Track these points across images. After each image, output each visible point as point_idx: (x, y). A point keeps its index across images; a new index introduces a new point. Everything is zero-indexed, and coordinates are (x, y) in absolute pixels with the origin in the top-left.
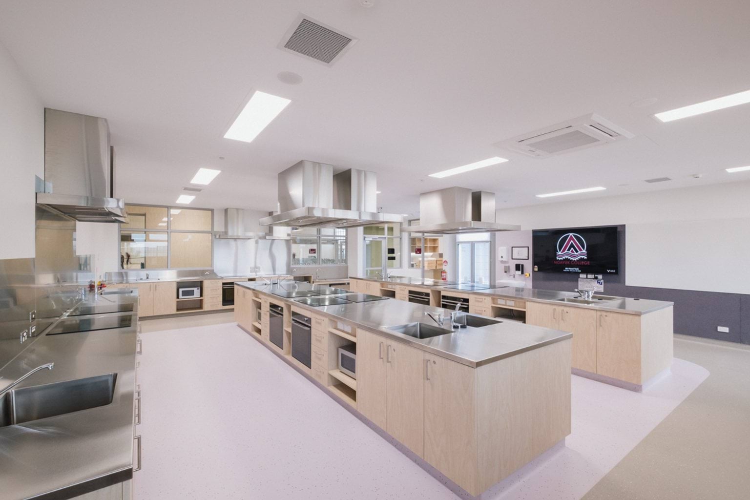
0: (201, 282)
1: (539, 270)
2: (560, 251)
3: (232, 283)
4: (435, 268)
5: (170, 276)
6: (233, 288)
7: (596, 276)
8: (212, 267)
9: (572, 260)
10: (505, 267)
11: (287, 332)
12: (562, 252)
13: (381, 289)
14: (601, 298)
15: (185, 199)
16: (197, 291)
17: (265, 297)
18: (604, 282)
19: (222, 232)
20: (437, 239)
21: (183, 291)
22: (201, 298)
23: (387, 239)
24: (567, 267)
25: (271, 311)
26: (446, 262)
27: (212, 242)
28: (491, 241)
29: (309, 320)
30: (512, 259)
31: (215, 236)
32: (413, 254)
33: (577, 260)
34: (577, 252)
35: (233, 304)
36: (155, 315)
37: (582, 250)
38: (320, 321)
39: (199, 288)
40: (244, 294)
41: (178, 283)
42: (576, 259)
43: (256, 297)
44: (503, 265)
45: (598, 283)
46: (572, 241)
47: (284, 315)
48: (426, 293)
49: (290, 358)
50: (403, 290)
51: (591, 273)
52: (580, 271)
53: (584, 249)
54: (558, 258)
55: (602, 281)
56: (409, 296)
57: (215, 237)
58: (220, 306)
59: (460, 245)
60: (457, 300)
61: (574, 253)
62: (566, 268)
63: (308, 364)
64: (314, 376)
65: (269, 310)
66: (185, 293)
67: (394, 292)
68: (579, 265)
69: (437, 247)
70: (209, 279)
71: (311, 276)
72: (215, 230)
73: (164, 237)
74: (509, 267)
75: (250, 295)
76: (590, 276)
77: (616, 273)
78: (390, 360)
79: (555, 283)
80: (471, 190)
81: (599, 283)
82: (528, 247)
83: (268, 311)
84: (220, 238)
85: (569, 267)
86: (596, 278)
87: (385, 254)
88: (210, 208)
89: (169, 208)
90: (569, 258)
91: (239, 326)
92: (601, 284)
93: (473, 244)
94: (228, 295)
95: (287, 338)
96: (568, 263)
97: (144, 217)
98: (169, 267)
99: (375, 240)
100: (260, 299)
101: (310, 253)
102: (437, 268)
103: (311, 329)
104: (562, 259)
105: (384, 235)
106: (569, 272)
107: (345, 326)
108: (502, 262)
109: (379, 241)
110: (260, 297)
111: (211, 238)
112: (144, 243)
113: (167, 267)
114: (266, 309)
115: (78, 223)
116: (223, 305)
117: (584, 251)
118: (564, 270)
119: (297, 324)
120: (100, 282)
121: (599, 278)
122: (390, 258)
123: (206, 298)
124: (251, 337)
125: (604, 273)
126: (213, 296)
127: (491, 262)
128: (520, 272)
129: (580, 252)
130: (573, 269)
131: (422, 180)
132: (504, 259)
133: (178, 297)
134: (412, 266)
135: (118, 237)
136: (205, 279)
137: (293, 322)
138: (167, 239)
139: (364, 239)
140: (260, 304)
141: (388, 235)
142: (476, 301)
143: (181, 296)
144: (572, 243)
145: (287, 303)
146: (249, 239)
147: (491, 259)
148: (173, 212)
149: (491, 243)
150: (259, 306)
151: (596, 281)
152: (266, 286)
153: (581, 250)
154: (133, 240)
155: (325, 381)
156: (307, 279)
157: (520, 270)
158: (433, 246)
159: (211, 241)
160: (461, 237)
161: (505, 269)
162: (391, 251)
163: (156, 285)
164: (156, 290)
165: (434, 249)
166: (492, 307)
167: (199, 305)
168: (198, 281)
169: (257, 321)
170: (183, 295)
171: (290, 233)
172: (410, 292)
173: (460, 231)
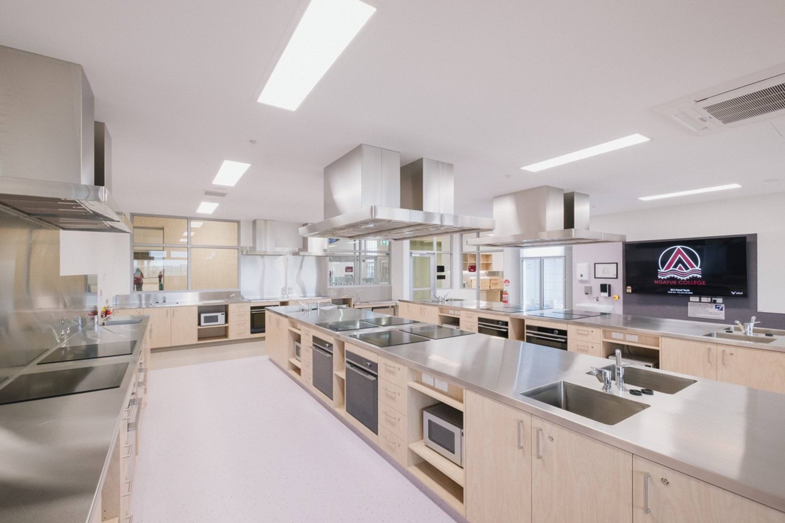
0: (226, 307)
1: (633, 291)
2: (663, 268)
3: (263, 307)
4: (488, 288)
5: (191, 299)
6: (265, 313)
7: (713, 299)
8: (238, 288)
9: (680, 280)
10: (585, 287)
11: (338, 377)
12: (665, 270)
13: (440, 316)
14: (769, 333)
15: (207, 208)
16: (221, 317)
17: (307, 329)
18: (726, 307)
19: (250, 247)
20: (490, 255)
21: (205, 317)
22: (226, 325)
23: (436, 254)
24: (672, 288)
25: (314, 347)
26: (507, 281)
27: (239, 259)
28: (565, 257)
29: (374, 366)
30: (595, 278)
31: (242, 252)
32: (466, 272)
33: (687, 280)
34: (687, 268)
35: (264, 332)
36: (173, 345)
37: (694, 267)
38: (393, 370)
39: (224, 313)
40: (278, 323)
41: (199, 307)
42: (685, 278)
43: (294, 327)
44: (584, 285)
45: (716, 308)
46: (679, 256)
47: (334, 354)
48: (502, 322)
49: (343, 412)
50: (470, 317)
51: (706, 295)
52: (692, 293)
53: (697, 266)
54: (659, 277)
55: (723, 306)
56: (479, 324)
57: (242, 254)
58: (248, 335)
59: (524, 262)
60: (550, 331)
61: (683, 270)
62: (671, 290)
63: (374, 428)
64: (382, 446)
65: (311, 345)
66: (208, 320)
67: (459, 319)
68: (691, 285)
69: (491, 264)
70: (235, 303)
71: (351, 299)
72: (242, 245)
73: (184, 254)
74: (591, 287)
75: (285, 324)
76: (704, 299)
77: (745, 295)
78: (541, 454)
79: (655, 308)
80: (563, 190)
81: (719, 308)
82: (617, 264)
83: (310, 347)
84: (247, 255)
85: (675, 289)
86: (715, 302)
87: (434, 273)
88: (237, 219)
89: (189, 219)
90: (676, 276)
91: (271, 360)
92: (722, 310)
93: (541, 260)
94: (258, 321)
95: (338, 386)
96: (674, 283)
97: (162, 231)
98: (189, 289)
99: (421, 256)
100: (300, 330)
101: (346, 271)
102: (491, 288)
103: (377, 379)
104: (666, 277)
105: (432, 250)
106: (676, 294)
107: (436, 381)
108: (582, 282)
109: (427, 257)
110: (299, 327)
111: (237, 255)
112: (162, 261)
113: (187, 289)
114: (307, 343)
115: (62, 232)
116: (252, 333)
117: (698, 268)
118: (669, 292)
119: (352, 369)
120: (105, 308)
121: (717, 302)
122: (440, 277)
123: (232, 325)
124: (286, 376)
125: (725, 294)
126: (239, 322)
127: (565, 281)
128: (606, 294)
129: (691, 269)
130: (682, 290)
131: (508, 176)
132: (585, 278)
133: (199, 324)
134: (464, 286)
135: (131, 253)
136: (231, 303)
137: (348, 366)
138: (187, 257)
139: (411, 255)
140: (299, 336)
141: (437, 250)
142: (578, 334)
143: (203, 323)
144: (680, 258)
145: (339, 339)
146: (280, 255)
147: (565, 277)
148: (195, 224)
149: (565, 259)
150: (298, 339)
151: (714, 305)
152: (303, 312)
153: (692, 266)
154: (152, 258)
155: (403, 459)
156: (346, 302)
157: (606, 292)
158: (485, 262)
159: (237, 259)
160: (526, 252)
161: (585, 290)
162: (441, 269)
163: (174, 311)
164: (174, 316)
165: (487, 266)
166: (604, 342)
167: (223, 333)
168: (223, 305)
169: (294, 357)
170: (205, 322)
171: (326, 248)
172: (480, 319)
173: (524, 245)
